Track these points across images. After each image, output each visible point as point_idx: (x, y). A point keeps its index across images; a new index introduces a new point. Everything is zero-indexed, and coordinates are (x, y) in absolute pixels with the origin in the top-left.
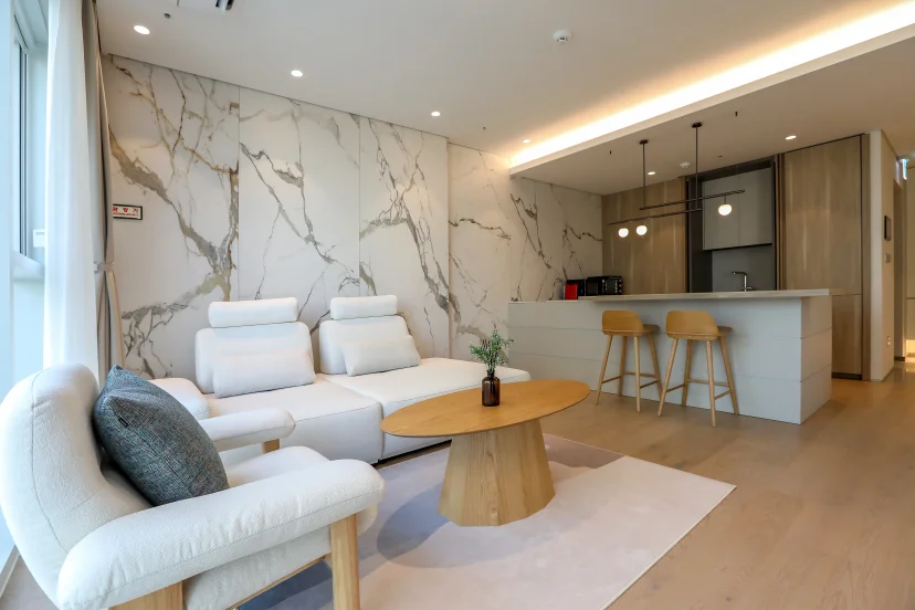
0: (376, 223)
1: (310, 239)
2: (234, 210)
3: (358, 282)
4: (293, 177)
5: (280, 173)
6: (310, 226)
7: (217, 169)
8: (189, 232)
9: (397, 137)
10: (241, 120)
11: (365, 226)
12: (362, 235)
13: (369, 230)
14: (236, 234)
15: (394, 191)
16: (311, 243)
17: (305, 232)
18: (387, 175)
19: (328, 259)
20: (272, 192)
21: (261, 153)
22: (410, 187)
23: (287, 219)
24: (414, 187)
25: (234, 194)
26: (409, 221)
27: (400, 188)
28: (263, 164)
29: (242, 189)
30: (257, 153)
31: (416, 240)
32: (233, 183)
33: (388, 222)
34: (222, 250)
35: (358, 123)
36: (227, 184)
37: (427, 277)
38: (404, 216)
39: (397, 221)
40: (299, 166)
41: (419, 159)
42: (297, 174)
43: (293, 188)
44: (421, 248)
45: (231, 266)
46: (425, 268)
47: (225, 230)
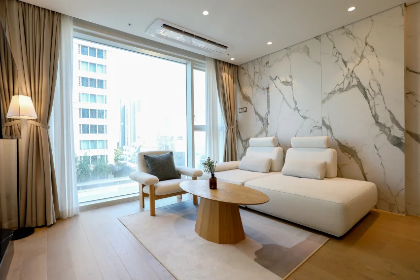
0: (333, 93)
1: (296, 109)
2: (268, 102)
3: (321, 128)
4: (288, 83)
5: (283, 82)
6: (296, 103)
7: (263, 89)
8: (257, 113)
9: (349, 33)
10: (269, 67)
11: (325, 97)
12: (323, 102)
13: (328, 98)
14: (269, 112)
15: (346, 70)
16: (296, 111)
17: (293, 106)
18: (341, 62)
19: (304, 118)
20: (280, 92)
21: (276, 77)
22: (360, 62)
23: (286, 101)
24: (365, 61)
25: (268, 96)
26: (360, 85)
27: (351, 66)
28: (277, 82)
29: (270, 94)
30: (275, 78)
31: (366, 97)
32: (268, 92)
33: (341, 90)
34: (265, 118)
35: (320, 40)
36: (266, 93)
37: (377, 122)
38: (355, 82)
39: (349, 87)
40: (291, 77)
41: (368, 38)
42: (289, 80)
43: (289, 87)
44: (372, 103)
45: (268, 124)
46: (375, 117)
47: (266, 111)
